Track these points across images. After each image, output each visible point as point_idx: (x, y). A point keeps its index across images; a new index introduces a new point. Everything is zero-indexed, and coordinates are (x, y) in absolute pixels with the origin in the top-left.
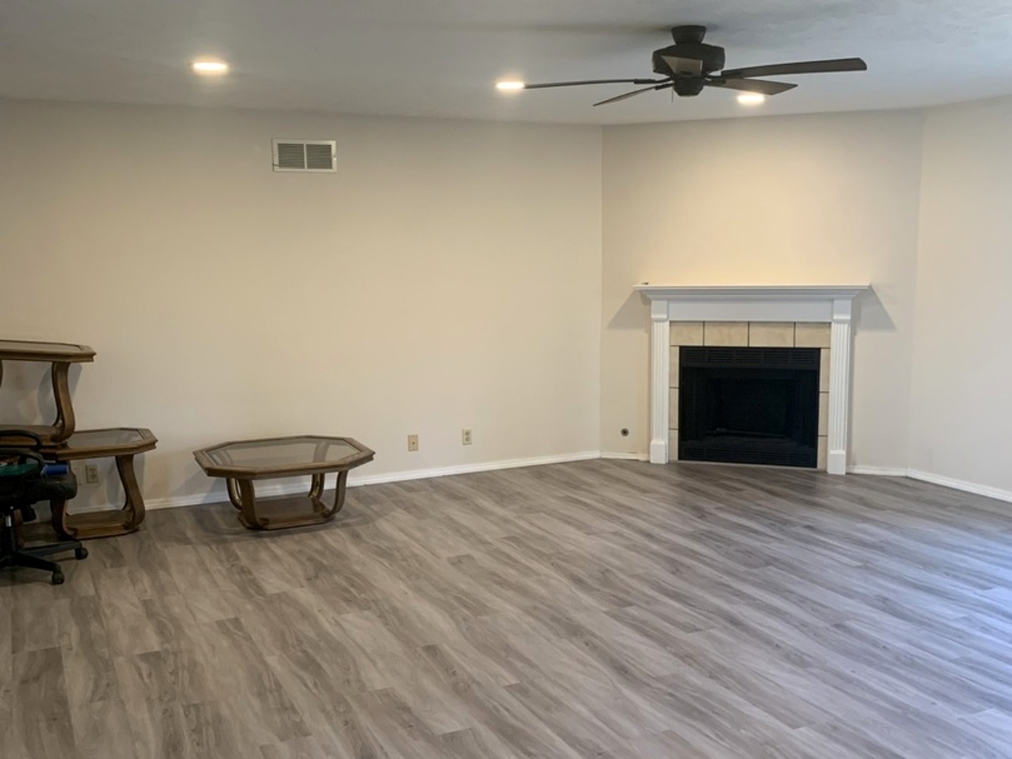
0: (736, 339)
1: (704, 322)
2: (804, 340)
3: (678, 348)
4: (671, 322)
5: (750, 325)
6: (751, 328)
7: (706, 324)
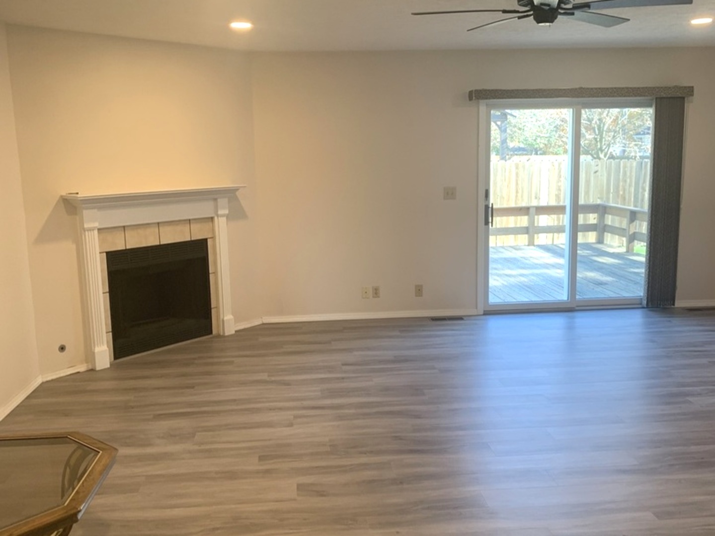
0: (149, 239)
1: (124, 227)
2: (197, 233)
3: (105, 254)
4: (99, 230)
5: (160, 225)
6: (161, 228)
7: (126, 228)
